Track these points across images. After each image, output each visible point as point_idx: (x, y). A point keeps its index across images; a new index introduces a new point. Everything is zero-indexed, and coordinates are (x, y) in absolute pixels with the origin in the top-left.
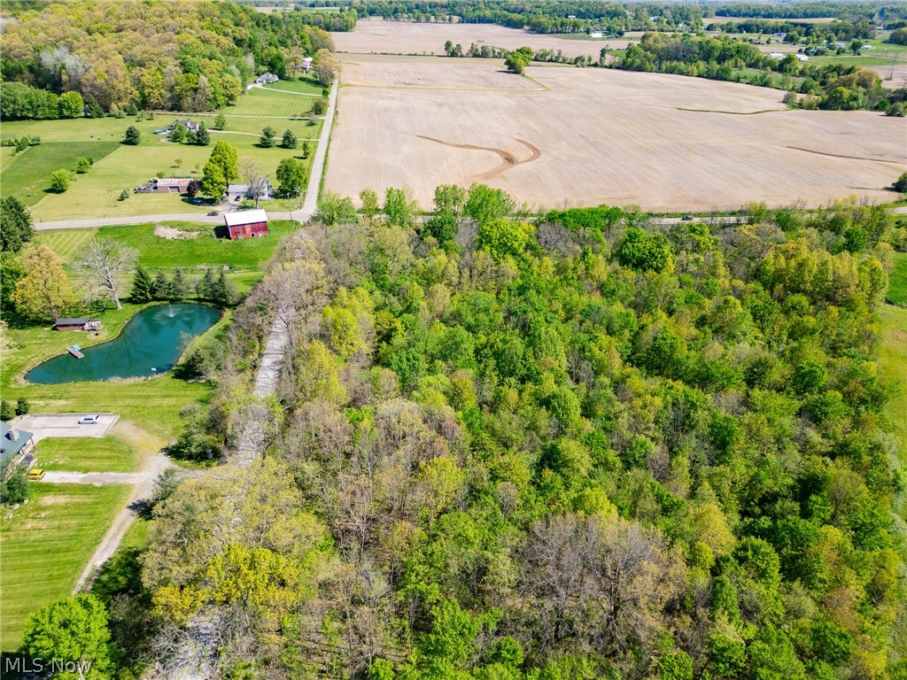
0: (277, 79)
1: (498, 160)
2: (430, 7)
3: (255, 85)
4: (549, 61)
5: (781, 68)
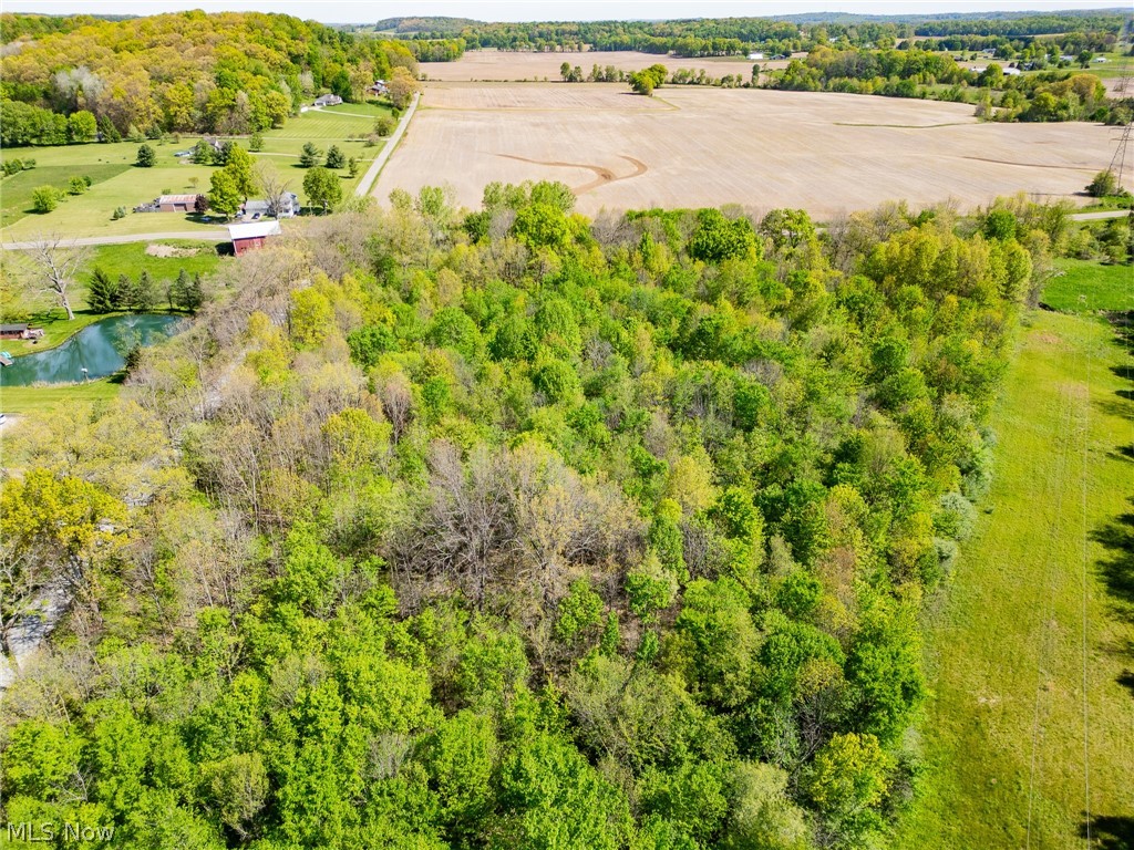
0: (341, 101)
1: (593, 175)
2: (557, 35)
3: (313, 108)
4: (690, 83)
5: (980, 81)
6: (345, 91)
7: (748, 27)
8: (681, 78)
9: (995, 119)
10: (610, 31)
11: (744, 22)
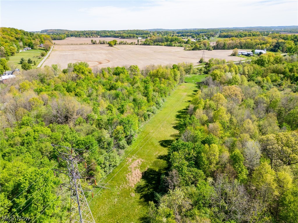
0: (31, 49)
1: (97, 63)
2: (91, 34)
3: (23, 51)
4: (123, 44)
5: (187, 43)
6: (32, 46)
7: (138, 32)
8: (121, 43)
9: (188, 50)
10: (105, 33)
11: (137, 30)
